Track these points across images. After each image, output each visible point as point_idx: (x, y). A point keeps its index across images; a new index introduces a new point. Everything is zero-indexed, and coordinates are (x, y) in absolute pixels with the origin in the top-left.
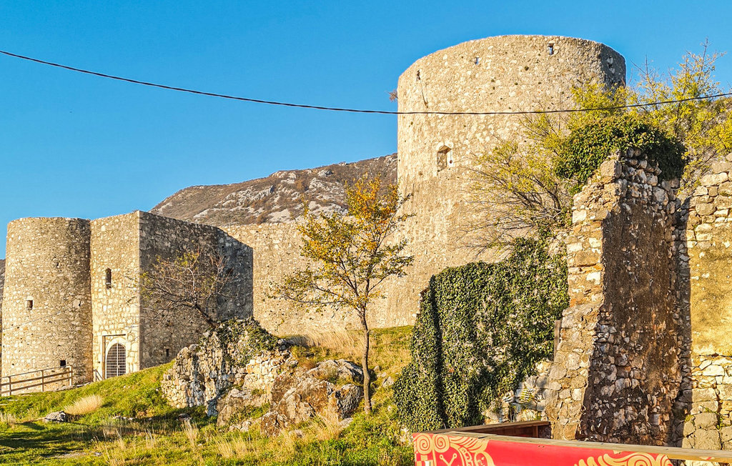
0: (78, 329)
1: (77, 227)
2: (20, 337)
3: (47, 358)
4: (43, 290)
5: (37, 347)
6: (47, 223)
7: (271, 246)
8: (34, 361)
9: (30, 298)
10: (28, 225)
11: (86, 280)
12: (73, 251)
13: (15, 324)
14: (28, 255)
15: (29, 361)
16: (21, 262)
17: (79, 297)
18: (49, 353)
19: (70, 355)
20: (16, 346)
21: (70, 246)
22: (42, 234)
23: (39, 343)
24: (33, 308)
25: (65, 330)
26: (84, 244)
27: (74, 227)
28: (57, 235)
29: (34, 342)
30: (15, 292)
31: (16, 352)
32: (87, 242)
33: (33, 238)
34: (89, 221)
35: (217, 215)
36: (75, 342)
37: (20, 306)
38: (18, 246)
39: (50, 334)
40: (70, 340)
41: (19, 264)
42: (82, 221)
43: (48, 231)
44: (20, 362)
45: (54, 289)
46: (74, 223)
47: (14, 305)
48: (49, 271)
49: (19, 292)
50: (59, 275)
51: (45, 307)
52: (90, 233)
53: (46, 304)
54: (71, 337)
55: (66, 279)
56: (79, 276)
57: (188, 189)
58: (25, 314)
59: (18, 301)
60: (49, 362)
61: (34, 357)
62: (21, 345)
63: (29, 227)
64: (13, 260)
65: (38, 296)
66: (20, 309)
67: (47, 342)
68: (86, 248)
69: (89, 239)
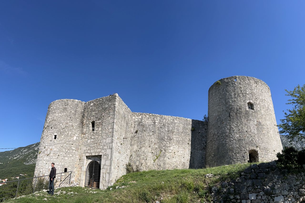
2: (48, 154)
4: (62, 130)
7: (155, 123)
9: (55, 134)
10: (60, 102)
18: (60, 164)
19: (69, 165)
22: (65, 105)
24: (57, 139)
28: (71, 106)
33: (61, 107)
53: (62, 137)
60: (60, 169)
65: (59, 133)
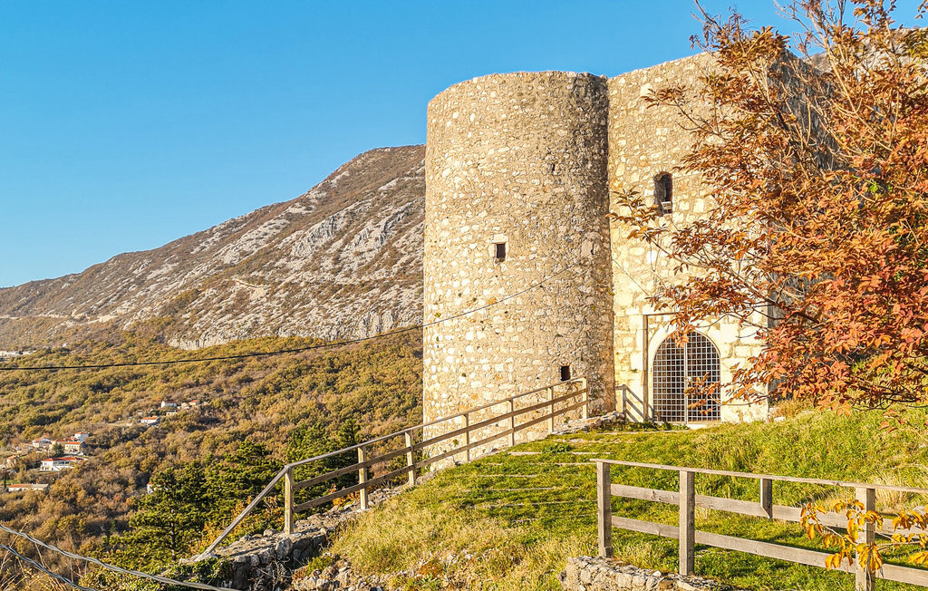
0: (590, 301)
1: (586, 91)
2: (479, 319)
3: (536, 362)
4: (526, 222)
5: (516, 339)
6: (533, 83)
8: (511, 368)
9: (500, 238)
10: (492, 88)
11: (602, 200)
12: (580, 140)
13: (466, 292)
14: (492, 152)
15: (499, 368)
16: (476, 166)
17: (591, 235)
18: (541, 352)
19: (578, 355)
20: (470, 336)
21: (574, 131)
22: (523, 106)
23: (520, 329)
24: (507, 258)
25: (568, 303)
26: (599, 125)
27: (582, 90)
28: (552, 108)
29: (510, 329)
30: (467, 228)
31: (470, 349)
32: (603, 123)
33: (504, 116)
34: (604, 80)
35: (410, 186)
36: (587, 328)
37: (478, 254)
38: (470, 135)
39: (541, 312)
40: (578, 323)
41: (472, 171)
42: (593, 78)
43: (534, 100)
44: (480, 371)
45: (547, 219)
46: (581, 83)
47: (465, 253)
48: (537, 182)
49: (475, 227)
50: (557, 190)
51: (531, 257)
52: (607, 105)
53: (533, 249)
54: (579, 318)
55: (568, 198)
56: (590, 193)
57: (369, 152)
58: (490, 270)
59: (472, 246)
60: (541, 369)
61: (511, 360)
62: (481, 335)
63: (493, 94)
64: (457, 164)
65: (516, 233)
66: (477, 261)
67: (536, 328)
68: (601, 132)
69: (606, 116)
